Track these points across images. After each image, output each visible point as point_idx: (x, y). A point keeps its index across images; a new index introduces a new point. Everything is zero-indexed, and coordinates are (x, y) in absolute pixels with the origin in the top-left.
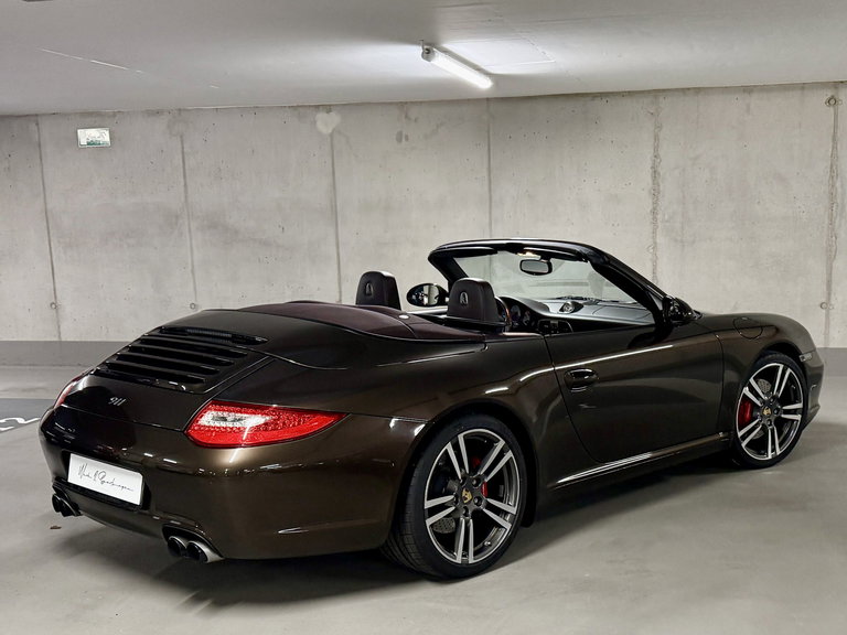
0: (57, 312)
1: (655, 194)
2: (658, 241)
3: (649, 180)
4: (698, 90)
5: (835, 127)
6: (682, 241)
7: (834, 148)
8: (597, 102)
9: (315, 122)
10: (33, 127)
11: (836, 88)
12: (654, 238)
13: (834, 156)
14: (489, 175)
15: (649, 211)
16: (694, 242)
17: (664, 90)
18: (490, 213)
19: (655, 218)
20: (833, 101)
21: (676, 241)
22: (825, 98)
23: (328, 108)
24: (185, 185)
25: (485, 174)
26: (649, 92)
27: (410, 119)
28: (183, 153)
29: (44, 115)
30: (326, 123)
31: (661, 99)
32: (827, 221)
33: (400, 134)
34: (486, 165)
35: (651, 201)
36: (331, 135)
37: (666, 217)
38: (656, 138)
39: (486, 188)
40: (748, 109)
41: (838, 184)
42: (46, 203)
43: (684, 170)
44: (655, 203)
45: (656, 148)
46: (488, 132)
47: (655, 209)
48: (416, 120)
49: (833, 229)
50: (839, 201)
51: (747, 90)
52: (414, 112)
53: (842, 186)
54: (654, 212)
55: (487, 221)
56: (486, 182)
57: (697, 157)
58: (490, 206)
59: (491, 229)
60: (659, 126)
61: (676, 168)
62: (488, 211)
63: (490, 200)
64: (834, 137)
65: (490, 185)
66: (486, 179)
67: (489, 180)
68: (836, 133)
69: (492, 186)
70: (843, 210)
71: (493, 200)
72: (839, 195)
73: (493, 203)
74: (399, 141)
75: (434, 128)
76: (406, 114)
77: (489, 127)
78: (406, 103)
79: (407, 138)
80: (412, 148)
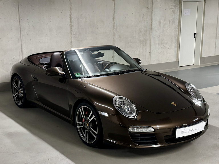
1: (71, 26)
2: (73, 40)
3: (69, 21)
6: (79, 41)
7: (114, 13)
12: (71, 40)
13: (114, 15)
14: (19, 19)
15: (69, 31)
16: (82, 41)
18: (20, 33)
19: (71, 34)
21: (77, 40)
32: (113, 34)
34: (18, 16)
35: (70, 28)
37: (74, 33)
38: (71, 8)
39: (19, 24)
41: (115, 23)
43: (78, 19)
44: (71, 29)
45: (71, 11)
47: (71, 31)
49: (114, 36)
50: (115, 28)
53: (116, 23)
54: (71, 32)
55: (20, 36)
57: (82, 15)
58: (20, 30)
59: (21, 38)
60: (71, 5)
61: (76, 18)
62: (20, 32)
63: (20, 28)
64: (114, 10)
65: (20, 23)
66: (18, 21)
67: (20, 21)
68: (114, 8)
69: (21, 23)
70: (116, 30)
71: (21, 28)
72: (115, 26)
73: (21, 30)
77: (18, 3)
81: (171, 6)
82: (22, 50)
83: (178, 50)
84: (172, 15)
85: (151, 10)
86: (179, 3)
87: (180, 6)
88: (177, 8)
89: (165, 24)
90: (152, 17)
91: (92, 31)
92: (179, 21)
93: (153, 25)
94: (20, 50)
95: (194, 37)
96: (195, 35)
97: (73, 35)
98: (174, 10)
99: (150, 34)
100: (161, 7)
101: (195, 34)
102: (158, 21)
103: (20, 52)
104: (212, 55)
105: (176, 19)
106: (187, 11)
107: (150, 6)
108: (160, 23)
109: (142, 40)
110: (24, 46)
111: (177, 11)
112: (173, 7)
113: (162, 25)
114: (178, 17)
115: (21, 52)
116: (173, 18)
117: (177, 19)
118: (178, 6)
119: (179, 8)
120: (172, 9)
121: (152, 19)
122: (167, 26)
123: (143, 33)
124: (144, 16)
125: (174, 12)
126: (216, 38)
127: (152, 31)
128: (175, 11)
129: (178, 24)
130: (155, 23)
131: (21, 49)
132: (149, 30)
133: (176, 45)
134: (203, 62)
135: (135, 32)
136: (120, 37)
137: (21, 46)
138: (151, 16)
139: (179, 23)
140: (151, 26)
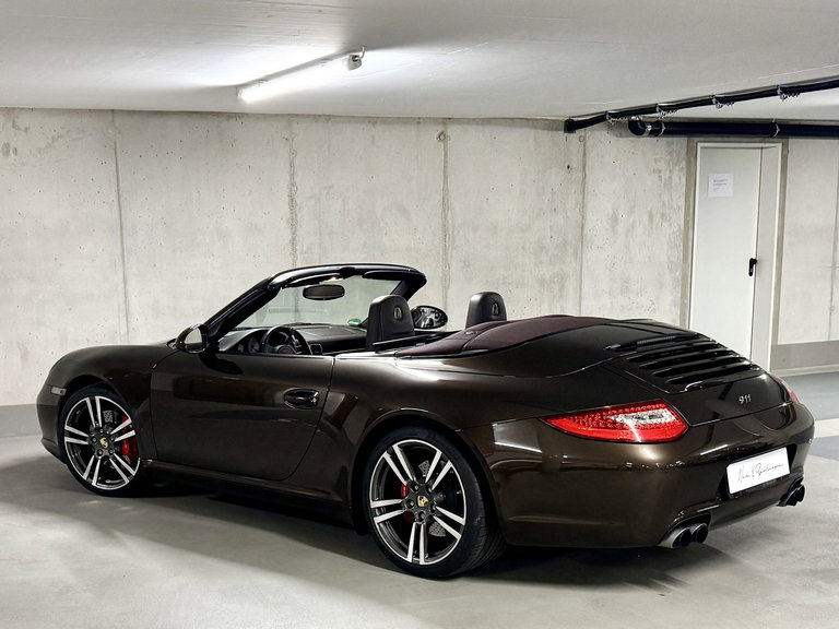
1: (293, 224)
3: (286, 209)
4: (328, 118)
5: (446, 162)
7: (445, 182)
8: (232, 122)
11: (445, 124)
13: (445, 190)
14: (119, 199)
15: (287, 241)
17: (297, 115)
18: (122, 243)
19: (294, 249)
20: (442, 137)
22: (436, 135)
25: (114, 196)
26: (282, 116)
27: (19, 129)
31: (295, 125)
32: (441, 253)
33: (7, 145)
34: (114, 188)
35: (289, 231)
38: (292, 165)
39: (117, 212)
40: (373, 141)
41: (449, 217)
43: (319, 199)
44: (294, 233)
45: (292, 175)
46: (115, 149)
47: (293, 239)
48: (26, 130)
49: (446, 260)
50: (450, 233)
51: (373, 120)
52: (23, 121)
53: (452, 219)
54: (293, 243)
55: (119, 251)
56: (116, 208)
57: (331, 187)
58: (122, 235)
59: (123, 261)
60: (293, 153)
61: (311, 198)
62: (119, 240)
63: (121, 227)
64: (445, 172)
65: (120, 210)
66: (116, 203)
67: (120, 205)
68: (445, 167)
69: (123, 212)
70: (454, 241)
71: (124, 227)
72: (450, 227)
73: (124, 232)
74: (7, 154)
75: (50, 141)
76: (14, 122)
77: (115, 144)
78: (14, 109)
79: (16, 151)
80: (23, 164)
81: (656, 161)
82: (126, 297)
83: (685, 315)
84: (660, 195)
85: (581, 174)
86: (684, 152)
87: (689, 163)
88: (677, 168)
89: (634, 222)
90: (583, 198)
91: (366, 243)
92: (687, 215)
93: (589, 226)
94: (122, 299)
95: (751, 274)
96: (751, 267)
97: (301, 253)
98: (665, 175)
99: (579, 255)
100: (617, 163)
101: (753, 262)
102: (608, 215)
103: (119, 306)
104: (819, 336)
105: (675, 206)
106: (718, 183)
107: (575, 163)
108: (615, 219)
109: (548, 276)
110: (133, 284)
111: (679, 180)
112: (662, 165)
113: (621, 228)
114: (683, 200)
115: (123, 306)
116: (664, 204)
117: (679, 207)
118: (683, 164)
119: (685, 170)
120: (660, 171)
121: (583, 206)
122: (639, 231)
123: (550, 253)
124: (553, 194)
125: (668, 184)
126: (833, 277)
127: (585, 248)
128: (670, 178)
129: (682, 223)
130: (596, 221)
131: (122, 295)
132: (574, 242)
133: (679, 299)
134: (784, 361)
135: (523, 248)
136: (466, 264)
137: (122, 285)
138: (581, 197)
139: (686, 222)
140: (579, 230)
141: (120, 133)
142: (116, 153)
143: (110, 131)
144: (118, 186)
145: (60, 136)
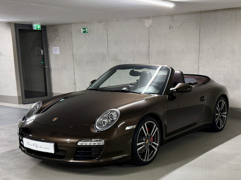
0: (75, 86)
9: (144, 23)
10: (70, 27)
14: (199, 41)
23: (148, 18)
24: (108, 46)
25: (198, 40)
27: (174, 21)
28: (107, 35)
29: (73, 23)
30: (148, 23)
33: (170, 26)
34: (198, 37)
36: (149, 27)
39: (198, 45)
42: (73, 52)
48: (176, 21)
52: (175, 18)
58: (199, 52)
66: (198, 42)
67: (199, 43)
69: (200, 45)
74: (170, 28)
75: (182, 23)
76: (173, 19)
77: (200, 22)
78: (173, 15)
79: (172, 28)
80: (174, 31)
141: (202, 19)
142: (200, 25)
143: (199, 18)
144: (200, 36)
145: (184, 22)
